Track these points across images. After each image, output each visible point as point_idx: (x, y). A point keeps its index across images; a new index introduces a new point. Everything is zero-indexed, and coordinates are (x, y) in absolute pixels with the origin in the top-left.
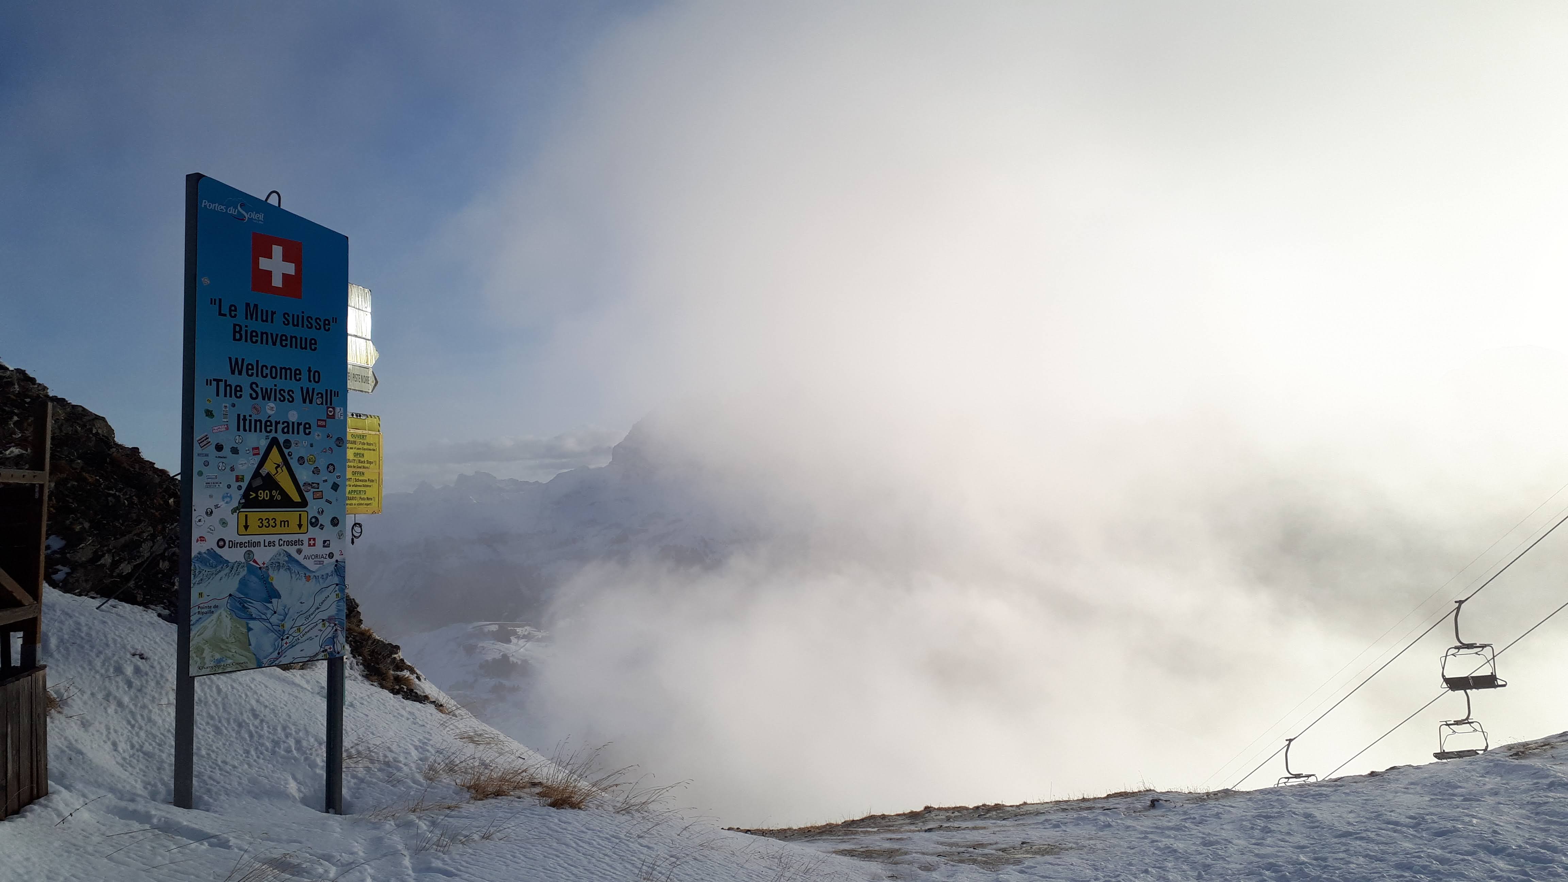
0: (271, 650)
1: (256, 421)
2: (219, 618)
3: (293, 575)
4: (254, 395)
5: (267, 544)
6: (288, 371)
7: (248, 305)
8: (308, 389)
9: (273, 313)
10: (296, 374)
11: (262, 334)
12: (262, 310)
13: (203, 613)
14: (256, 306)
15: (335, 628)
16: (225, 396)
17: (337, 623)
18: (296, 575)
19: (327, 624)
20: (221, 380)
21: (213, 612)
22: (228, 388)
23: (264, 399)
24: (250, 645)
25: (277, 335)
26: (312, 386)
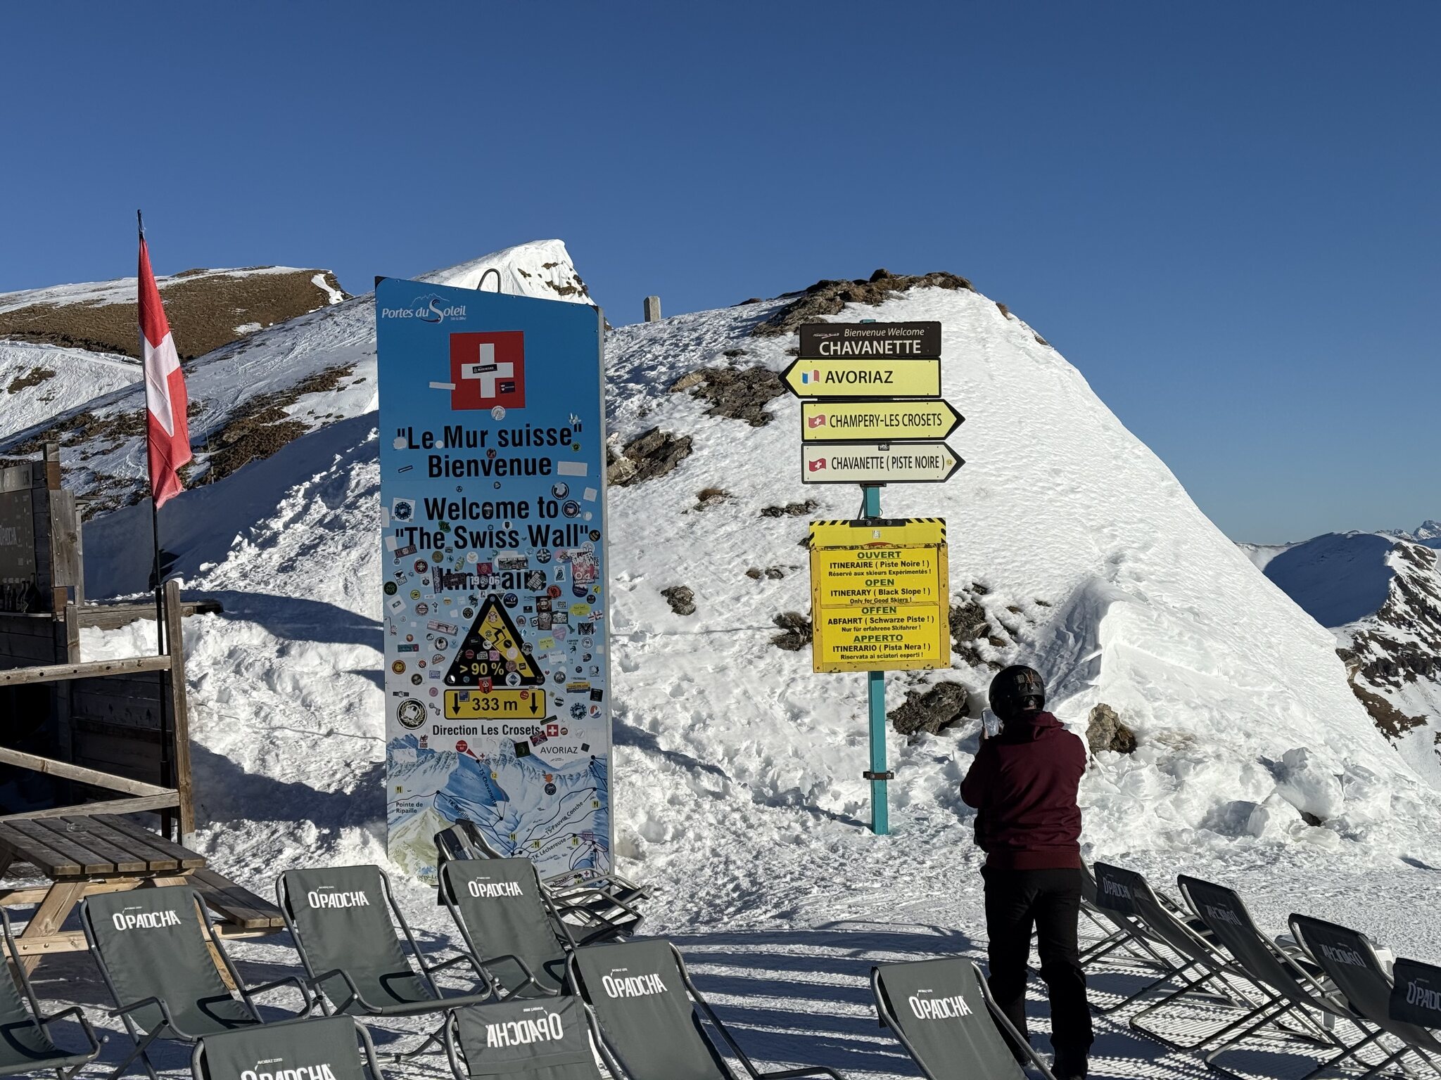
1: (465, 576)
2: (424, 820)
3: (526, 773)
4: (461, 543)
5: (486, 731)
6: (509, 507)
7: (447, 429)
8: (539, 527)
9: (484, 434)
10: (521, 509)
11: (469, 463)
12: (468, 433)
13: (403, 811)
14: (459, 428)
15: (593, 848)
16: (422, 547)
17: (596, 840)
18: (530, 773)
19: (581, 841)
20: (416, 529)
21: (415, 811)
22: (425, 537)
23: (474, 546)
25: (491, 462)
26: (544, 522)
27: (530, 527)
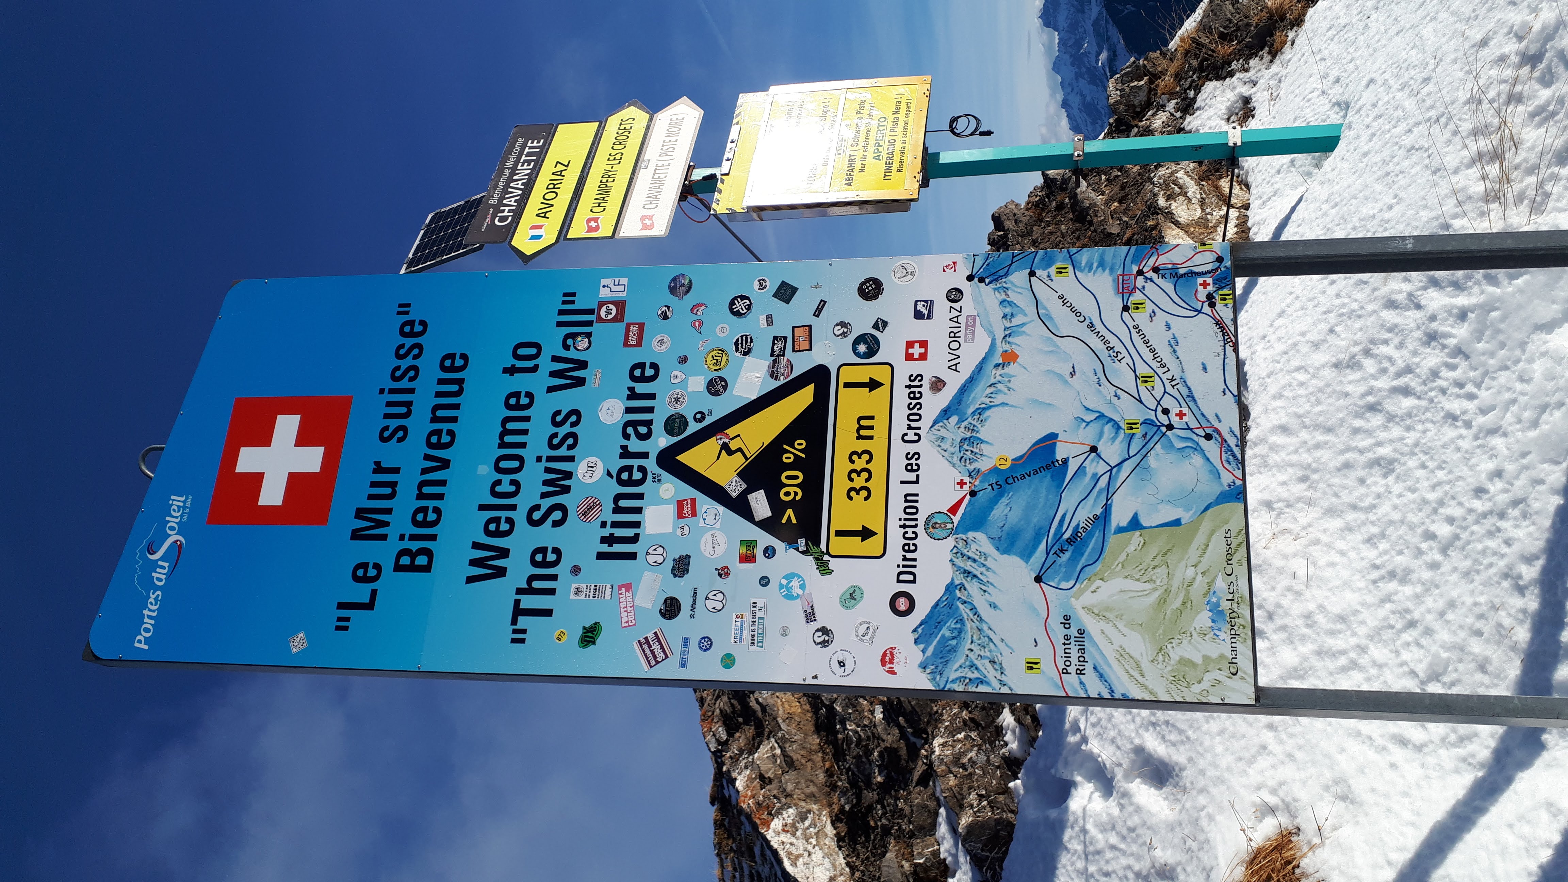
0: (1197, 460)
1: (617, 510)
2: (1098, 613)
3: (999, 399)
4: (557, 515)
5: (912, 477)
6: (510, 426)
7: (356, 535)
8: (553, 374)
9: (379, 468)
10: (517, 405)
11: (421, 496)
12: (371, 497)
13: (1082, 660)
14: (360, 513)
15: (1151, 274)
16: (552, 592)
17: (1135, 269)
18: (999, 391)
19: (1137, 297)
20: (517, 602)
21: (1081, 632)
22: (536, 584)
23: (566, 490)
24: (1177, 523)
25: (427, 457)
26: (545, 364)
27: (551, 389)
